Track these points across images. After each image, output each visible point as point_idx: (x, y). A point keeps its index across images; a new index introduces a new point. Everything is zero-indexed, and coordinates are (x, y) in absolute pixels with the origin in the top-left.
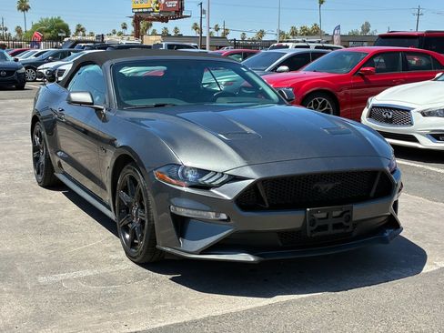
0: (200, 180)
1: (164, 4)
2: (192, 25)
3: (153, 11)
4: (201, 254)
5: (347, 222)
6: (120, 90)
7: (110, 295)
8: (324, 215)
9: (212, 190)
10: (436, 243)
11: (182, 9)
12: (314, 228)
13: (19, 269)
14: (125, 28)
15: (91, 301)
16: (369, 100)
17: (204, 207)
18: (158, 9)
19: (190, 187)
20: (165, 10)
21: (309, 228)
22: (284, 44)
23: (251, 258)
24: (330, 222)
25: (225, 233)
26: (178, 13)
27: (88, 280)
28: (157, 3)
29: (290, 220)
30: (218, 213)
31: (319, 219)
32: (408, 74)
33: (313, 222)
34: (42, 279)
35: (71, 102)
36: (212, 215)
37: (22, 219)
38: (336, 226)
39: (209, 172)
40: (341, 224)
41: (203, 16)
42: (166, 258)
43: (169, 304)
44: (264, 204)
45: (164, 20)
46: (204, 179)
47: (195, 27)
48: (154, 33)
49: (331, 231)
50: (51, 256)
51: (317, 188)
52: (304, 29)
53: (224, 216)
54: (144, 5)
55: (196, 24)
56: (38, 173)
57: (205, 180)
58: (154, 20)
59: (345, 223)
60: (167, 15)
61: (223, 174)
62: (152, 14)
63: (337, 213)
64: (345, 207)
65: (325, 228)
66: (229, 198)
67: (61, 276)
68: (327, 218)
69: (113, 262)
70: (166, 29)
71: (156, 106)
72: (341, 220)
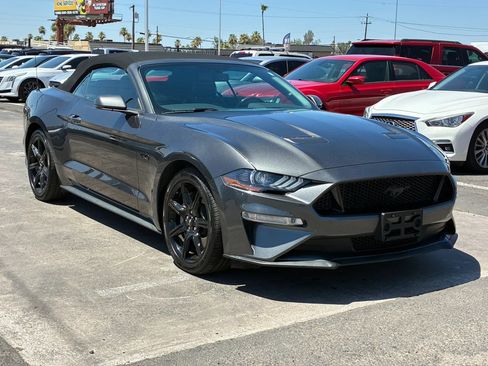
0: (271, 185)
1: (92, 7)
2: (120, 30)
3: (79, 14)
4: (275, 261)
5: (417, 226)
6: (154, 94)
7: (183, 306)
8: (396, 220)
9: (287, 195)
10: (481, 250)
11: (111, 12)
12: (388, 233)
13: (70, 283)
14: (43, 32)
15: (167, 312)
16: (367, 109)
17: (279, 212)
18: (84, 11)
19: (264, 192)
20: (93, 12)
21: (384, 233)
22: (247, 52)
23: (329, 265)
24: (402, 227)
25: (302, 239)
26: (108, 16)
27: (152, 292)
28: (83, 4)
29: (363, 225)
30: (294, 218)
31: (394, 223)
32: (397, 84)
33: (387, 226)
34: (102, 293)
35: (100, 107)
36: (287, 221)
37: (42, 234)
38: (408, 230)
39: (282, 176)
40: (412, 228)
41: (136, 20)
42: (233, 267)
43: (249, 312)
44: (340, 208)
45: (92, 24)
46: (276, 184)
47: (124, 32)
48: (76, 38)
49: (403, 236)
50: (96, 270)
51: (389, 192)
52: (244, 37)
53: (299, 222)
54: (68, 7)
55: (124, 29)
56: (37, 186)
57: (278, 185)
58: (80, 24)
59: (416, 228)
60: (95, 18)
61: (297, 178)
62: (77, 17)
63: (408, 218)
64: (416, 212)
65: (397, 232)
66: (307, 203)
67: (121, 289)
68: (399, 222)
69: (168, 274)
70: (90, 34)
71: (196, 111)
72: (412, 225)
